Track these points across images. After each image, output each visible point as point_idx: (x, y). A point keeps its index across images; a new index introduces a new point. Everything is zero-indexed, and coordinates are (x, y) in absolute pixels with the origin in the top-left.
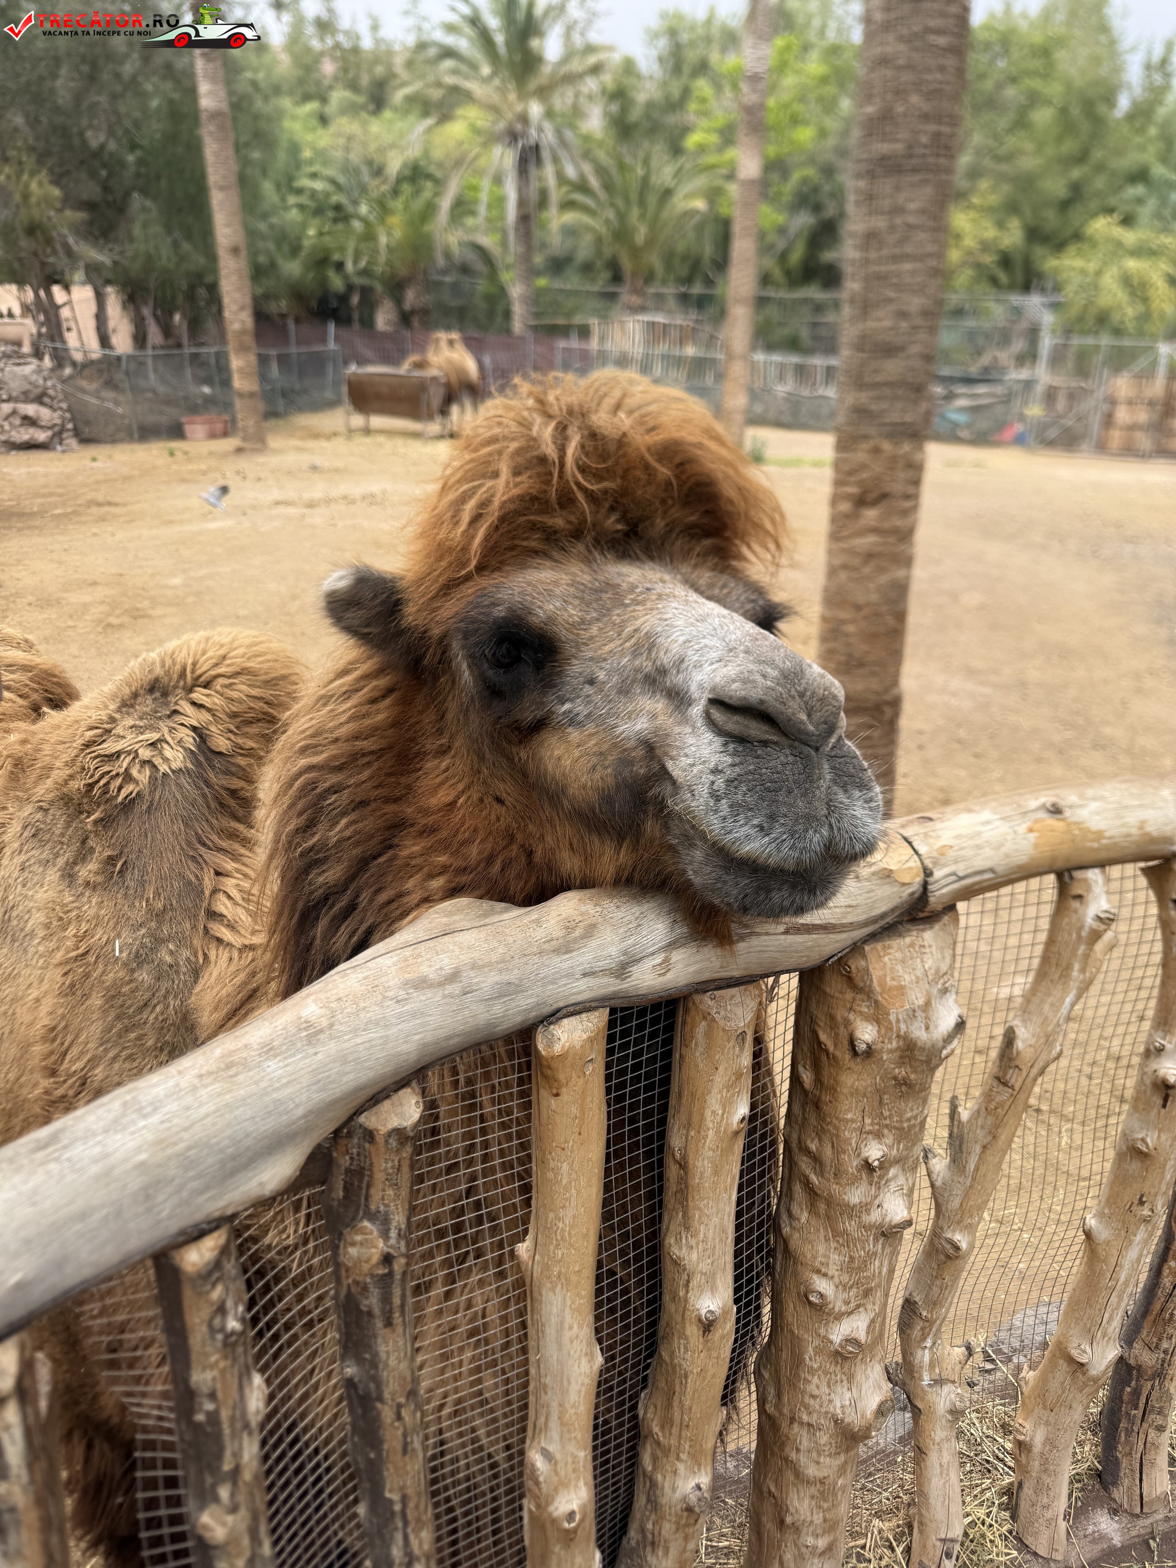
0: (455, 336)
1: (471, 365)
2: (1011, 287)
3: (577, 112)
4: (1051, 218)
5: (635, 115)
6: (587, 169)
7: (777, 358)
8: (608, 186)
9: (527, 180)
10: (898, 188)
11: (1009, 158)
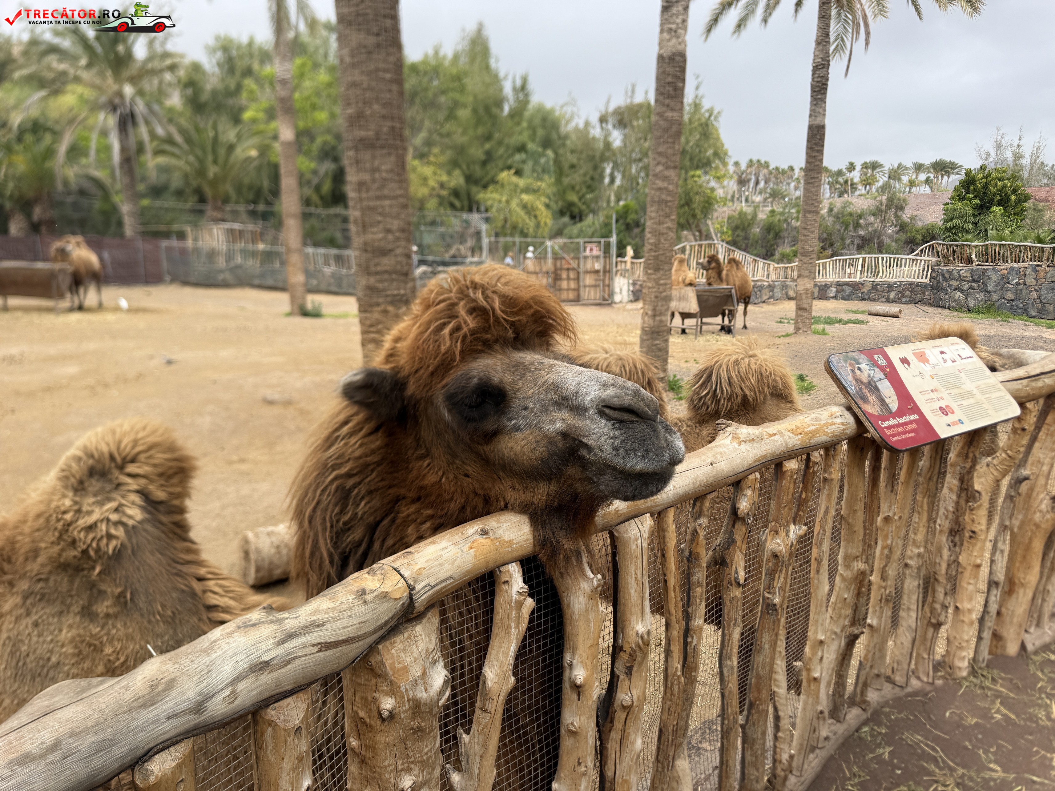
0: (79, 238)
1: (93, 259)
2: (462, 209)
3: (161, 94)
4: (477, 171)
5: (205, 97)
6: (173, 130)
7: (322, 251)
8: (189, 140)
9: (127, 135)
10: (374, 157)
11: (448, 135)
